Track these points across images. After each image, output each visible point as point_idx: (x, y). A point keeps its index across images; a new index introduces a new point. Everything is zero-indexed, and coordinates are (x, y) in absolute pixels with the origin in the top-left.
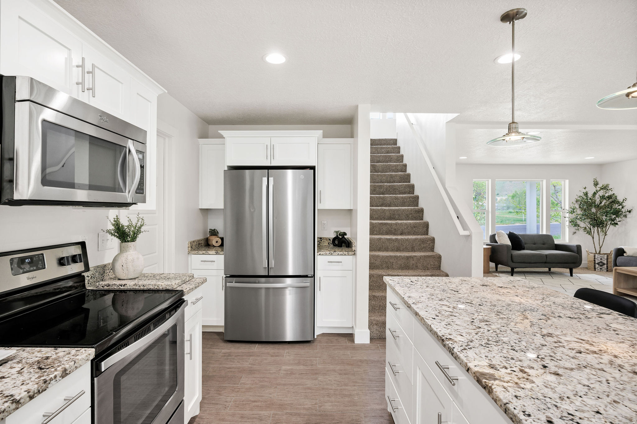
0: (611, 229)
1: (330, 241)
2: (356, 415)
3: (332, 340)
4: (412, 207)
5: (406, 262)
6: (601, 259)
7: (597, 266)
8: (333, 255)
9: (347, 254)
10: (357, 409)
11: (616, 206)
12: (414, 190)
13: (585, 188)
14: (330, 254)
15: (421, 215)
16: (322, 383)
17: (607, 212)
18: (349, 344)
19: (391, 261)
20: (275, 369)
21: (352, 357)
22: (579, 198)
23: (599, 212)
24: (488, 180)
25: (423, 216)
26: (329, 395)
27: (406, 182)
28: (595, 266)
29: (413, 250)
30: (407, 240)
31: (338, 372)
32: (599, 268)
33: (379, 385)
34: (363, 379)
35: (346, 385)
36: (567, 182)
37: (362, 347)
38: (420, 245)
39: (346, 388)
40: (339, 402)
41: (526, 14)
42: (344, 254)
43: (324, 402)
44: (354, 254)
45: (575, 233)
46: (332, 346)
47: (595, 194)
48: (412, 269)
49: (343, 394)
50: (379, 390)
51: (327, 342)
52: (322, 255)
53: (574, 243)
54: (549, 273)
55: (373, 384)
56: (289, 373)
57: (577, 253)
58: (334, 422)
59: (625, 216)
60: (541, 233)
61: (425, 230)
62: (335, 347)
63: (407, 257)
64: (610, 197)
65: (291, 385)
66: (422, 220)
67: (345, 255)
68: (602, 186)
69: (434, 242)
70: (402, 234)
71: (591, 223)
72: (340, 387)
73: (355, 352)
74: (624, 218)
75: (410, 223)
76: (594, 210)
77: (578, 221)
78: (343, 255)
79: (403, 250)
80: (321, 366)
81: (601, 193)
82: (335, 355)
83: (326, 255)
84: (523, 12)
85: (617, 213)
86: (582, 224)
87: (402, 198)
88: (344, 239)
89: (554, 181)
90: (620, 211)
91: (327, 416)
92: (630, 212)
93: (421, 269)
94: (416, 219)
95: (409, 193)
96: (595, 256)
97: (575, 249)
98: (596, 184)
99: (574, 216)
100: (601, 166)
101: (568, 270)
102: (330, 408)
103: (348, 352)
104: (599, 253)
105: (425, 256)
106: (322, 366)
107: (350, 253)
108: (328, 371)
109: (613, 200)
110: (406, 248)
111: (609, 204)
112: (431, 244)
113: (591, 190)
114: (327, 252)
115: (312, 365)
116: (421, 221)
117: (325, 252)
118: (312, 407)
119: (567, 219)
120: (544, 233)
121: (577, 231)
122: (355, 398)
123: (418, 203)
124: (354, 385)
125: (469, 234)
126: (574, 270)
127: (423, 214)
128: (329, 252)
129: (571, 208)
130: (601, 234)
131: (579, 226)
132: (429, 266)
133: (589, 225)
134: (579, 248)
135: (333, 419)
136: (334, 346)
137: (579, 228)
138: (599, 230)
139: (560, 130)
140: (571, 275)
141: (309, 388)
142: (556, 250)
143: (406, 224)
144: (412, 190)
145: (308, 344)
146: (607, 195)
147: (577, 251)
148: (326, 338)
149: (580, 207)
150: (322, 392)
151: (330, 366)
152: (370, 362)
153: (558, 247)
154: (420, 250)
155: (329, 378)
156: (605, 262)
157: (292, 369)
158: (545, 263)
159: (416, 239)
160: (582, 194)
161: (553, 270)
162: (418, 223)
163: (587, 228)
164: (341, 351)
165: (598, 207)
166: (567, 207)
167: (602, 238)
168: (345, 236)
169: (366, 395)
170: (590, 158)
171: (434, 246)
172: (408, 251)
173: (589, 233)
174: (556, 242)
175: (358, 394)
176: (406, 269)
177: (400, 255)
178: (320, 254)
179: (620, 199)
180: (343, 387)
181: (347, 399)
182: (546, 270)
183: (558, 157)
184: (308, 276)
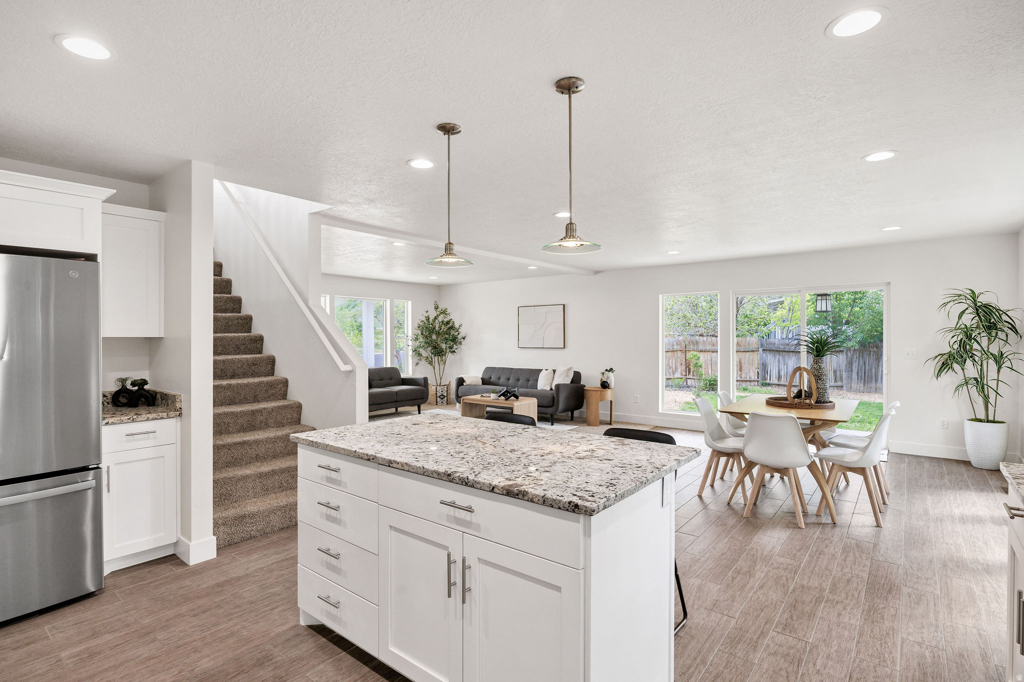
0: (450, 357)
1: (105, 398)
2: (259, 651)
3: (141, 576)
4: (245, 334)
5: (250, 419)
6: (442, 391)
7: (439, 399)
8: (135, 421)
9: (166, 417)
10: (256, 644)
11: (452, 332)
12: (240, 307)
13: (427, 312)
14: (129, 421)
15: (259, 345)
16: (170, 640)
17: (446, 339)
18: (180, 570)
19: (226, 420)
20: (46, 665)
21: (198, 586)
22: (421, 323)
23: (439, 339)
24: (325, 296)
25: (262, 348)
26: (195, 651)
27: (224, 293)
28: (437, 399)
29: (256, 400)
30: (247, 385)
31: (189, 615)
32: (440, 402)
33: (269, 602)
34: (238, 606)
35: (216, 625)
36: (410, 303)
37: (205, 567)
38: (266, 391)
39: (219, 628)
40: (220, 650)
41: (461, 131)
42: (159, 417)
43: (195, 662)
44: (180, 415)
45: (417, 364)
46: (149, 583)
47: (436, 318)
48: (260, 429)
49: (220, 638)
50: (273, 609)
51: (131, 583)
52: (113, 423)
53: (419, 375)
54: (397, 414)
55: (258, 605)
56: (86, 656)
57: (425, 387)
58: (230, 677)
59: (460, 343)
60: (385, 366)
61: (270, 368)
62: (155, 583)
63: (252, 411)
64: (448, 323)
65: (106, 670)
66: (261, 353)
67: (162, 418)
68: (442, 310)
69: (287, 386)
70: (233, 377)
71: (432, 351)
72: (208, 631)
73: (198, 578)
74: (459, 346)
75: (247, 358)
76: (434, 337)
77: (421, 350)
78: (157, 419)
79: (241, 402)
80: (148, 620)
81: (441, 318)
82: (165, 594)
83: (122, 422)
84: (458, 128)
85: (454, 340)
86: (424, 354)
87: (225, 318)
88: (143, 392)
89: (397, 302)
90: (456, 338)
91: (214, 675)
92: (464, 338)
93: (273, 427)
94: (251, 352)
95: (233, 311)
96: (436, 389)
97: (423, 382)
98: (436, 308)
99: (418, 343)
100: (439, 288)
101: (416, 408)
102: (210, 664)
103: (187, 582)
104: (440, 385)
105: (279, 407)
106: (150, 618)
107: (172, 414)
108: (168, 620)
109: (450, 326)
110: (245, 398)
111: (447, 330)
112: (283, 389)
113: (432, 314)
114: (122, 418)
115: (128, 625)
116: (258, 356)
117: (118, 418)
118: (178, 678)
119: (410, 348)
120: (389, 366)
121: (420, 362)
122: (244, 634)
123: (251, 327)
124: (231, 619)
125: (351, 369)
126: (422, 407)
127: (262, 345)
128: (129, 417)
129: (415, 335)
130: (441, 363)
131: (421, 356)
132: (285, 421)
133: (430, 354)
134: (426, 379)
135: (228, 674)
136: (151, 583)
137: (421, 357)
138: (439, 358)
139: (378, 237)
140: (419, 413)
141: (150, 659)
142: (403, 384)
143: (240, 361)
144: (237, 306)
145: (90, 600)
146: (446, 320)
147: (425, 384)
148: (125, 577)
149: (422, 334)
150: (181, 651)
151: (167, 613)
152: (234, 582)
153: (405, 382)
154: (267, 399)
155: (179, 629)
156: (445, 394)
157: (87, 649)
158: (396, 402)
159: (260, 383)
160: (424, 319)
161: (400, 409)
162: (258, 358)
163: (429, 357)
164: (172, 585)
165: (438, 334)
166: (410, 334)
167: (442, 367)
168: (146, 387)
169: (257, 623)
170: (433, 278)
171: (286, 391)
172: (248, 403)
173: (431, 363)
174: (403, 376)
175: (243, 628)
176: (251, 430)
177: (240, 409)
178: (107, 424)
179: (457, 326)
180: (214, 630)
181: (231, 641)
182: (393, 410)
183: (400, 273)
184: (90, 467)
